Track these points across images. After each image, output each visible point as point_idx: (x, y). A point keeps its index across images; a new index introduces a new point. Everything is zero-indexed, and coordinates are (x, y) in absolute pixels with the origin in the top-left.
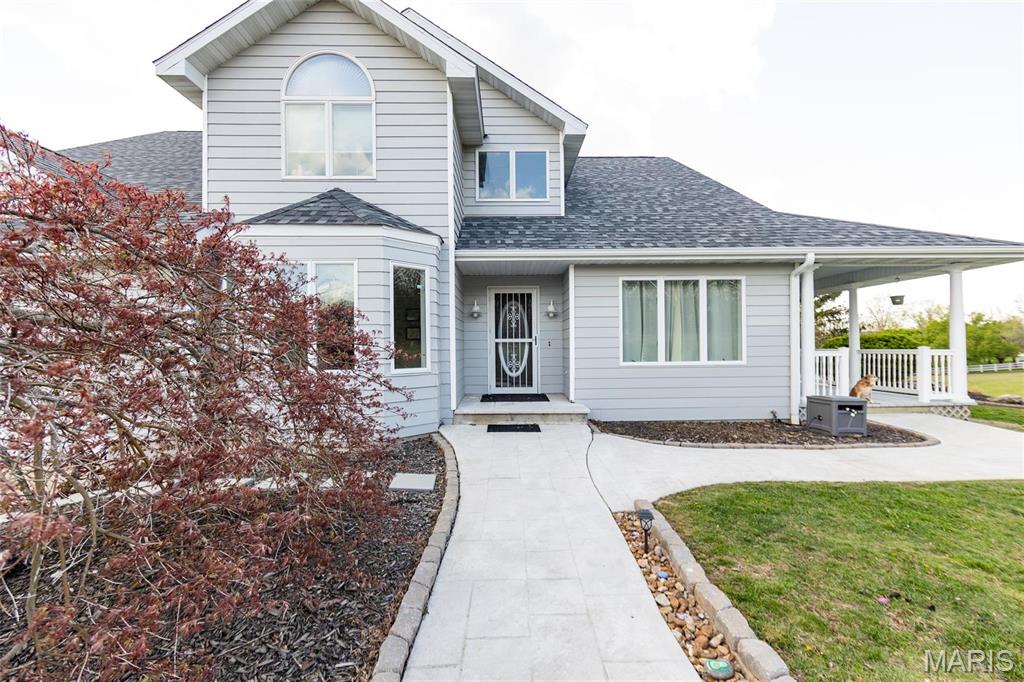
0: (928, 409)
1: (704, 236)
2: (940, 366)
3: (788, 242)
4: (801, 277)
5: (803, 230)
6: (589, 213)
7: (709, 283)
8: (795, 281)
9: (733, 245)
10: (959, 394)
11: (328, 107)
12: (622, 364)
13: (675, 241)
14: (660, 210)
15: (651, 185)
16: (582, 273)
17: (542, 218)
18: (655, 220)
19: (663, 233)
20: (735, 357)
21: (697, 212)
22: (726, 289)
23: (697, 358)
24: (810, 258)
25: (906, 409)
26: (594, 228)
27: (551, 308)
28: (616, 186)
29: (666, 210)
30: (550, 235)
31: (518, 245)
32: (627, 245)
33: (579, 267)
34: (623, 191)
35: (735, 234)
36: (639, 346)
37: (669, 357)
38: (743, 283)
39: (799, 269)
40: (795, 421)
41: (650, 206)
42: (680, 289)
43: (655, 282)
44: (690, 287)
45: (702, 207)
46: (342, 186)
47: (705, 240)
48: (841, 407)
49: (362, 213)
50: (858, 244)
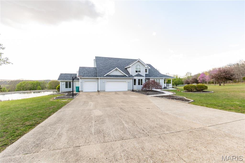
8: (163, 80)
11: (138, 68)
14: (154, 73)
15: (151, 69)
16: (151, 79)
17: (147, 74)
19: (155, 76)
26: (151, 75)
38: (160, 80)
40: (163, 88)
43: (155, 79)
46: (139, 73)
49: (141, 76)
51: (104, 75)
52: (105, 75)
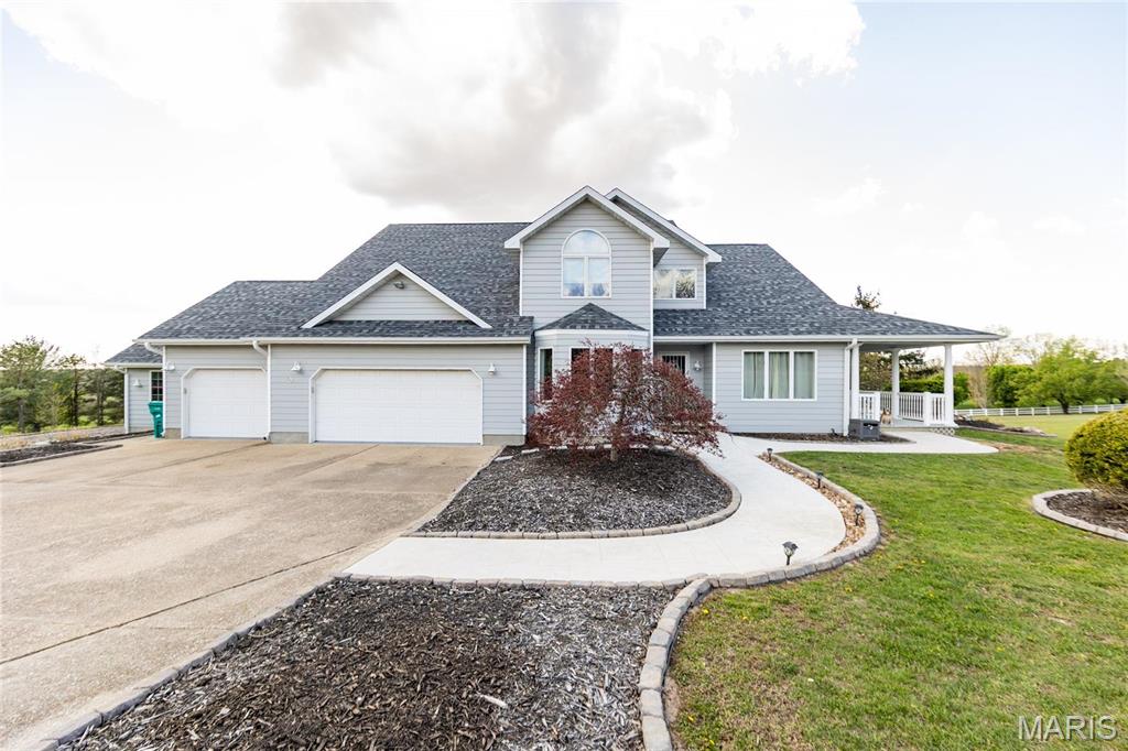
0: (928, 429)
1: (793, 326)
2: (938, 405)
3: (843, 332)
4: (851, 351)
5: (854, 321)
6: (719, 306)
7: (795, 353)
8: (847, 353)
9: (810, 333)
10: (948, 420)
11: (586, 260)
12: (743, 399)
13: (775, 329)
14: (765, 302)
15: (757, 278)
16: (720, 347)
17: (693, 311)
18: (762, 313)
19: (768, 323)
20: (811, 397)
21: (789, 305)
22: (806, 357)
23: (787, 397)
24: (855, 341)
25: (915, 429)
26: (726, 319)
27: (697, 365)
28: (733, 279)
29: (769, 303)
30: (701, 325)
31: (685, 332)
32: (748, 332)
33: (718, 344)
34: (738, 284)
35: (812, 324)
36: (754, 389)
37: (771, 397)
38: (816, 354)
39: (850, 346)
40: (846, 434)
41: (758, 299)
42: (778, 356)
43: (763, 353)
44: (784, 356)
45: (792, 301)
46: (593, 302)
47: (793, 329)
48: (865, 425)
49: (614, 321)
50: (884, 333)
51: (303, 322)
52: (309, 325)
